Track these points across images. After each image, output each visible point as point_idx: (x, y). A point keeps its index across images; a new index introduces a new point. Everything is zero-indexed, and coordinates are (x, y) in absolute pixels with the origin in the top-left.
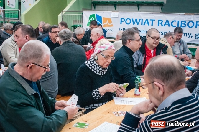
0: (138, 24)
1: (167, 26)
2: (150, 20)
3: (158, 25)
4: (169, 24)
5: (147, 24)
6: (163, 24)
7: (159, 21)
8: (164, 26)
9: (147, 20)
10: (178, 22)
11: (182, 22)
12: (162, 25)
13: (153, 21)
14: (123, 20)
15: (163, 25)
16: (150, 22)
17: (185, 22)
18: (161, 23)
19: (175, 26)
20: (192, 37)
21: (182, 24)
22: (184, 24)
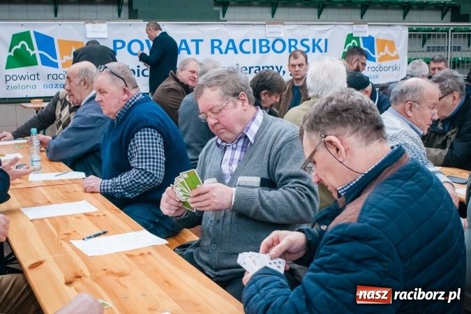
1: (231, 52)
2: (192, 41)
3: (213, 52)
4: (234, 48)
5: (186, 51)
6: (223, 47)
7: (213, 41)
8: (226, 52)
9: (184, 41)
10: (254, 41)
11: (261, 41)
12: (221, 52)
13: (200, 43)
15: (224, 51)
16: (192, 46)
17: (268, 42)
18: (218, 47)
19: (249, 53)
20: (284, 72)
21: (261, 46)
22: (266, 46)
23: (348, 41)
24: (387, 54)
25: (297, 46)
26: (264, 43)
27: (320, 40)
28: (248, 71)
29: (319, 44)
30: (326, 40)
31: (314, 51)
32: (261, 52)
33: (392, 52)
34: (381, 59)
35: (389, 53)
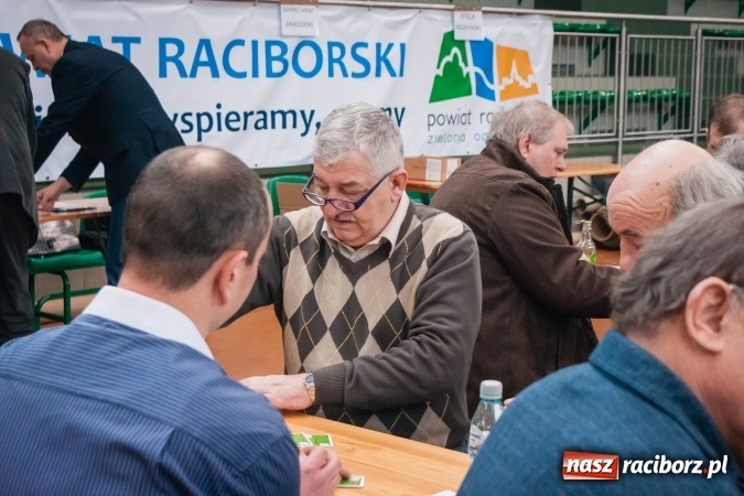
1: (204, 72)
3: (162, 72)
4: (211, 63)
6: (187, 60)
7: (162, 43)
8: (193, 74)
10: (254, 45)
11: (268, 44)
12: (183, 74)
13: (133, 46)
15: (188, 70)
17: (283, 48)
18: (175, 59)
19: (243, 75)
20: (318, 125)
21: (269, 59)
22: (280, 58)
23: (445, 51)
24: (516, 82)
25: (343, 60)
26: (276, 51)
27: (390, 46)
28: (240, 124)
29: (389, 57)
30: (403, 46)
31: (378, 74)
32: (270, 74)
33: (525, 78)
34: (506, 95)
35: (519, 78)
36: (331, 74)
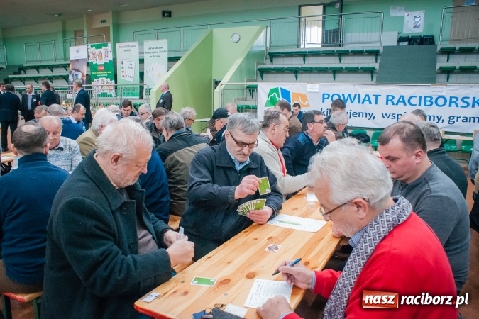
0: (352, 102)
1: (401, 104)
2: (373, 95)
3: (387, 104)
4: (404, 102)
5: (368, 102)
6: (395, 101)
7: (388, 96)
8: (397, 104)
9: (367, 96)
10: (420, 97)
11: (426, 97)
12: (393, 104)
13: (379, 97)
14: (326, 96)
15: (395, 103)
16: (373, 99)
17: (432, 98)
18: (391, 100)
19: (415, 105)
20: (443, 121)
21: (425, 101)
22: (430, 101)
25: (457, 102)
31: (473, 106)
32: (425, 105)
36: (450, 106)
